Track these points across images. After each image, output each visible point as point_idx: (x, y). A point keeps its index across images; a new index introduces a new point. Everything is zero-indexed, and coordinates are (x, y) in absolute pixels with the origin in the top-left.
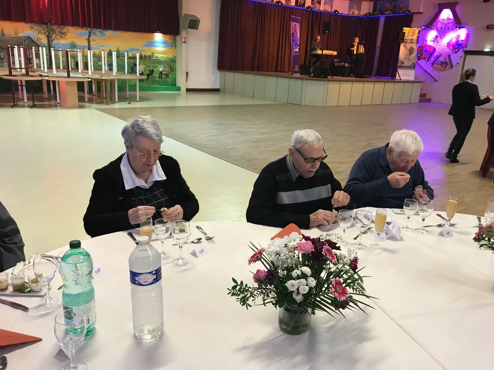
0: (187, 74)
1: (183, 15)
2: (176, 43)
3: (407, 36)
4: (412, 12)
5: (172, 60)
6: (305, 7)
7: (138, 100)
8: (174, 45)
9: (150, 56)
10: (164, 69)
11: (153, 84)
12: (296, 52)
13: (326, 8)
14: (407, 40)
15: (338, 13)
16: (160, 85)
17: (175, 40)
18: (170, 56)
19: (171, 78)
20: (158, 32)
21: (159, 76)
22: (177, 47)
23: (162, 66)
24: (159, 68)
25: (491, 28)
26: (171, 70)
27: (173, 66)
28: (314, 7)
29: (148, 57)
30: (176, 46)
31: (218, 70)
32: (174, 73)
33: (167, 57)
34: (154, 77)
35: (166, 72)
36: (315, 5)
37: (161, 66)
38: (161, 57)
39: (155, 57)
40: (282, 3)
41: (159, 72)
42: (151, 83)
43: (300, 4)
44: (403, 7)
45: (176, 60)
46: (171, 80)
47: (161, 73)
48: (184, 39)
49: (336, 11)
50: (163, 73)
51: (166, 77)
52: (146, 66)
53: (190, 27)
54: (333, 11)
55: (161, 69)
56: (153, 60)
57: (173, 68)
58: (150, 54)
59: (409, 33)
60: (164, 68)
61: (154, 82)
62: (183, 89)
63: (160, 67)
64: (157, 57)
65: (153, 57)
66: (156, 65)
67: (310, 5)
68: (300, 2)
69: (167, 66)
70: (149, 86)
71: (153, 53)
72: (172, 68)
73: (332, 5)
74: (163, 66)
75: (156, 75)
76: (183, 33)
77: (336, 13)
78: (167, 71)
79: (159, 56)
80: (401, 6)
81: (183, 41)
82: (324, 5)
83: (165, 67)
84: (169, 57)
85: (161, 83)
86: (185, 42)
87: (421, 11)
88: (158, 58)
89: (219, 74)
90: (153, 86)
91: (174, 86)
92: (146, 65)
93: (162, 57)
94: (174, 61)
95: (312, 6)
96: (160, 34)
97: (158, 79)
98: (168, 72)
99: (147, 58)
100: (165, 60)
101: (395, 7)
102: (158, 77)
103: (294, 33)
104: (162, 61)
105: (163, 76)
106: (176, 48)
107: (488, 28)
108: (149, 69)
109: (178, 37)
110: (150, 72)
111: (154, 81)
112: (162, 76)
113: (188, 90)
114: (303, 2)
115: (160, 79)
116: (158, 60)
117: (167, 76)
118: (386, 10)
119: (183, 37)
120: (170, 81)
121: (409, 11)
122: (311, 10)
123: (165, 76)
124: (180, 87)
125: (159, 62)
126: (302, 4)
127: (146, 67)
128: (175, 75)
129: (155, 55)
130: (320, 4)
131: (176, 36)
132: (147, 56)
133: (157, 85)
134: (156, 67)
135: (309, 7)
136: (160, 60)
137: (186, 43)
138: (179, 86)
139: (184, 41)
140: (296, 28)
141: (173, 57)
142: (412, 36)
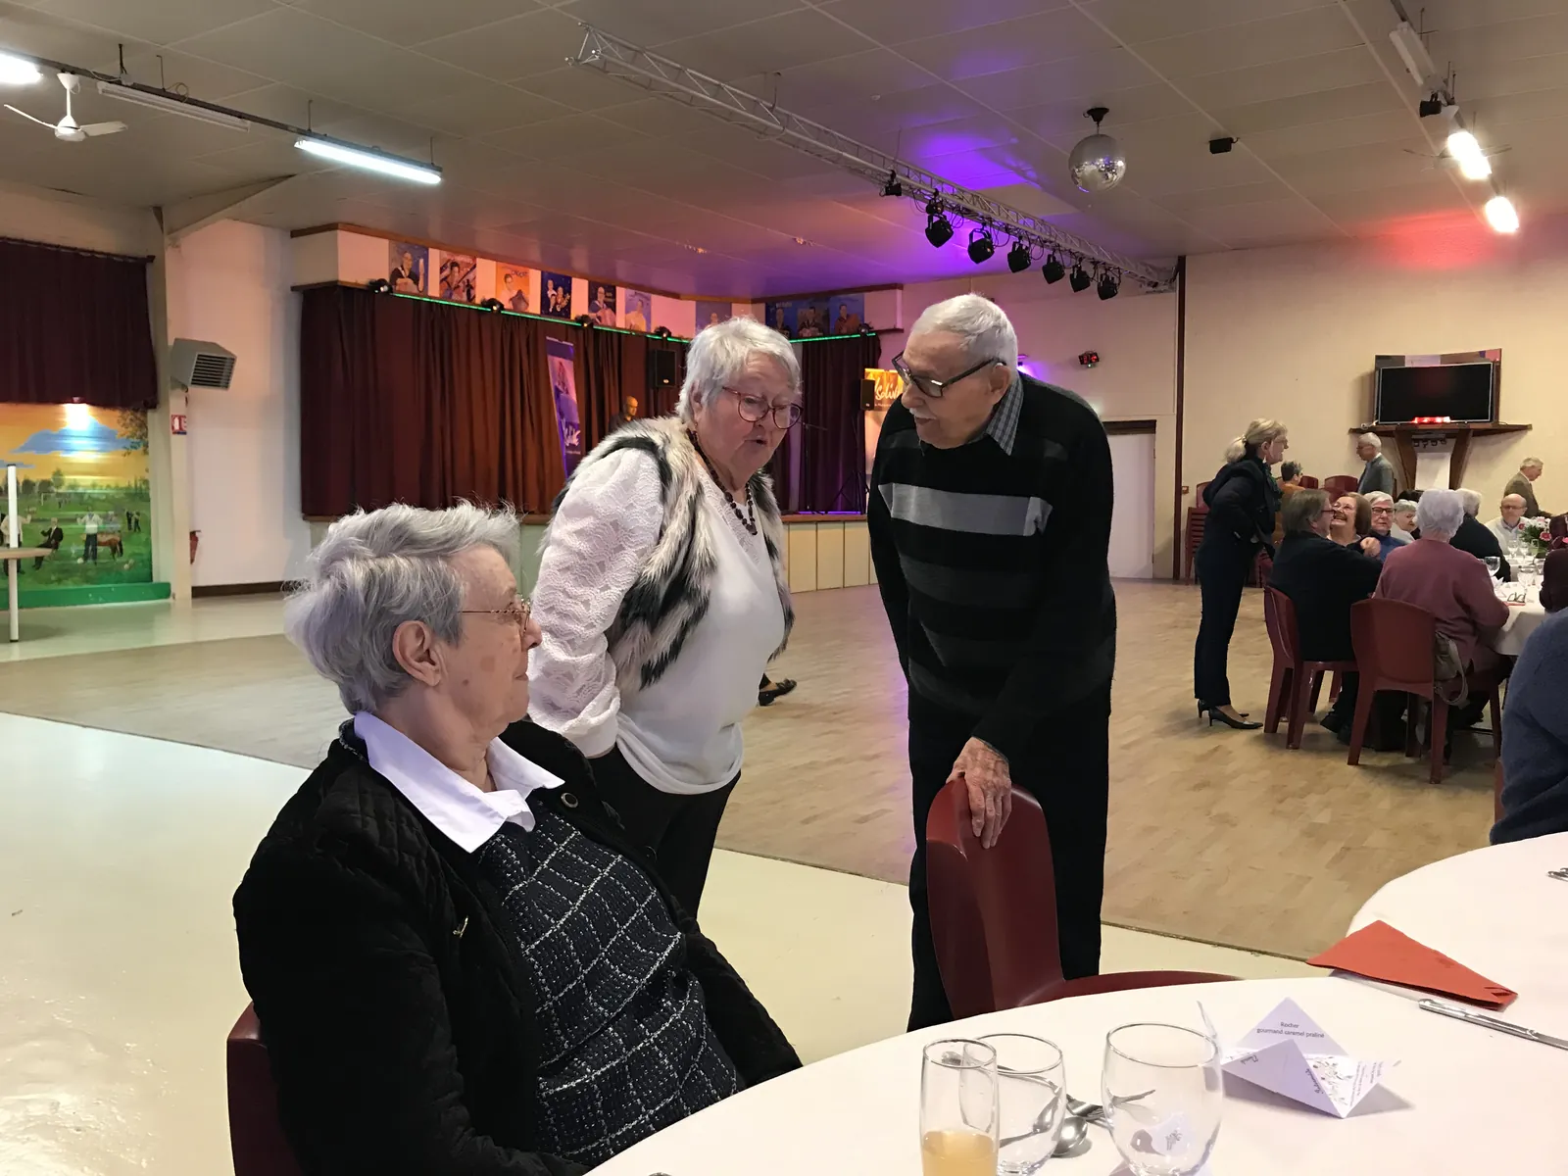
0: (193, 535)
1: (171, 342)
2: (146, 435)
3: (880, 393)
4: (876, 328)
5: (136, 494)
6: (573, 317)
7: (15, 635)
8: (140, 441)
9: (45, 485)
10: (101, 526)
11: (59, 581)
12: (572, 446)
13: (633, 324)
14: (881, 402)
15: (669, 335)
16: (88, 580)
17: (143, 425)
18: (127, 481)
19: (133, 555)
20: (76, 399)
21: (87, 550)
22: (150, 449)
23: (96, 517)
24: (85, 524)
25: (1091, 362)
26: (130, 528)
27: (138, 514)
28: (599, 318)
29: (37, 485)
30: (146, 445)
31: (304, 519)
32: (143, 536)
33: (113, 485)
34: (68, 556)
35: (110, 537)
36: (599, 313)
37: (91, 516)
38: (89, 483)
39: (66, 484)
40: (502, 307)
41: (85, 538)
42: (53, 578)
43: (554, 309)
44: (848, 316)
45: (148, 495)
46: (131, 561)
47: (92, 540)
48: (177, 421)
49: (661, 330)
50: (101, 538)
51: (114, 550)
52: (29, 517)
53: (198, 381)
54: (653, 331)
55: (91, 527)
56: (59, 495)
57: (137, 522)
58: (49, 477)
59: (881, 383)
60: (104, 523)
61: (66, 571)
62: (182, 591)
63: (87, 517)
64: (73, 487)
65: (57, 487)
66: (71, 514)
67: (586, 312)
68: (556, 303)
69: (116, 515)
70: (44, 587)
71: (58, 473)
72: (133, 521)
73: (650, 313)
74: (100, 516)
75: (74, 548)
76: (175, 403)
77: (665, 335)
78: (114, 533)
79: (82, 484)
80: (843, 313)
81: (173, 428)
82: (627, 312)
83: (106, 518)
84: (123, 484)
85: (90, 573)
86: (181, 432)
87: (899, 326)
88: (80, 490)
89: (308, 533)
90: (62, 587)
91: (144, 580)
92: (32, 513)
93: (94, 486)
94: (140, 495)
95: (592, 315)
96: (85, 407)
97: (80, 561)
98: (121, 537)
99: (36, 489)
100: (107, 494)
101: (827, 318)
102: (83, 553)
103: (560, 388)
104: (98, 500)
105: (100, 549)
106: (146, 452)
107: (1082, 362)
108: (42, 527)
109: (152, 417)
110: (50, 539)
111: (67, 571)
112: (95, 550)
113: (199, 593)
114: (565, 303)
115: (90, 561)
116: (81, 495)
117: (116, 548)
118: (803, 326)
119: (172, 413)
120: (126, 566)
121: (867, 326)
122: (591, 325)
123: (109, 550)
124: (168, 585)
125: (84, 502)
126: (562, 309)
127: (32, 520)
128: (148, 543)
129: (68, 478)
130: (614, 311)
131: (145, 414)
132: (34, 484)
133: (75, 583)
134: (74, 521)
135: (582, 319)
136: (86, 497)
137: (185, 433)
138: (163, 580)
139: (177, 427)
140: (564, 374)
141: (136, 481)
142: (891, 390)
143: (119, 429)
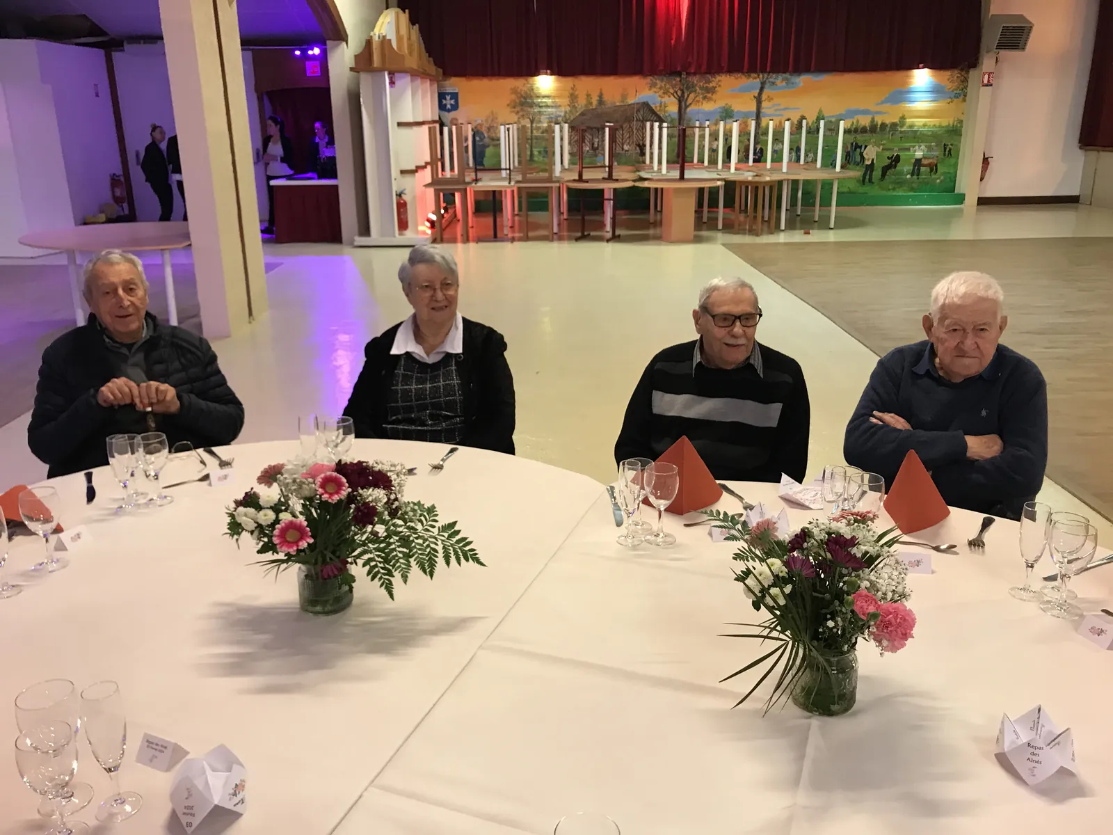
0: (986, 161)
1: (990, 16)
2: (966, 88)
5: (953, 131)
7: (832, 225)
8: (961, 93)
9: (894, 125)
10: (925, 153)
11: (894, 189)
16: (912, 189)
17: (965, 80)
19: (944, 173)
20: (921, 65)
21: (914, 169)
22: (967, 98)
23: (923, 147)
24: (915, 151)
26: (945, 155)
27: (952, 145)
29: (889, 126)
30: (965, 96)
31: (1080, 148)
32: (952, 161)
33: (938, 124)
34: (901, 173)
35: (930, 161)
37: (920, 146)
38: (921, 124)
39: (907, 125)
41: (913, 161)
42: (890, 187)
45: (961, 131)
46: (942, 177)
47: (918, 162)
48: (986, 76)
50: (925, 162)
51: (931, 171)
52: (881, 147)
53: (1001, 46)
55: (919, 154)
56: (901, 132)
57: (950, 150)
58: (896, 120)
60: (927, 151)
61: (900, 183)
62: (971, 200)
63: (917, 147)
64: (911, 126)
65: (902, 127)
66: (907, 145)
69: (936, 146)
70: (884, 193)
71: (903, 118)
72: (948, 150)
74: (926, 146)
75: (905, 167)
76: (987, 63)
78: (933, 158)
79: (917, 124)
81: (983, 81)
83: (929, 148)
84: (945, 123)
85: (914, 185)
86: (989, 85)
88: (915, 129)
89: (1083, 158)
90: (895, 193)
91: (950, 192)
92: (883, 144)
93: (924, 126)
94: (955, 132)
96: (926, 70)
97: (909, 176)
98: (937, 160)
99: (888, 129)
100: (932, 131)
102: (911, 171)
104: (924, 135)
105: (923, 169)
106: (964, 100)
108: (888, 154)
109: (973, 74)
110: (891, 163)
111: (898, 183)
112: (919, 170)
113: (983, 202)
115: (915, 177)
116: (916, 131)
117: (933, 168)
119: (984, 71)
120: (938, 181)
123: (928, 169)
124: (964, 195)
125: (916, 137)
127: (883, 149)
128: (956, 165)
129: (909, 121)
131: (968, 72)
132: (887, 126)
133: (905, 191)
134: (908, 149)
136: (918, 133)
137: (991, 85)
138: (962, 192)
139: (986, 81)
141: (954, 121)
143: (948, 86)
